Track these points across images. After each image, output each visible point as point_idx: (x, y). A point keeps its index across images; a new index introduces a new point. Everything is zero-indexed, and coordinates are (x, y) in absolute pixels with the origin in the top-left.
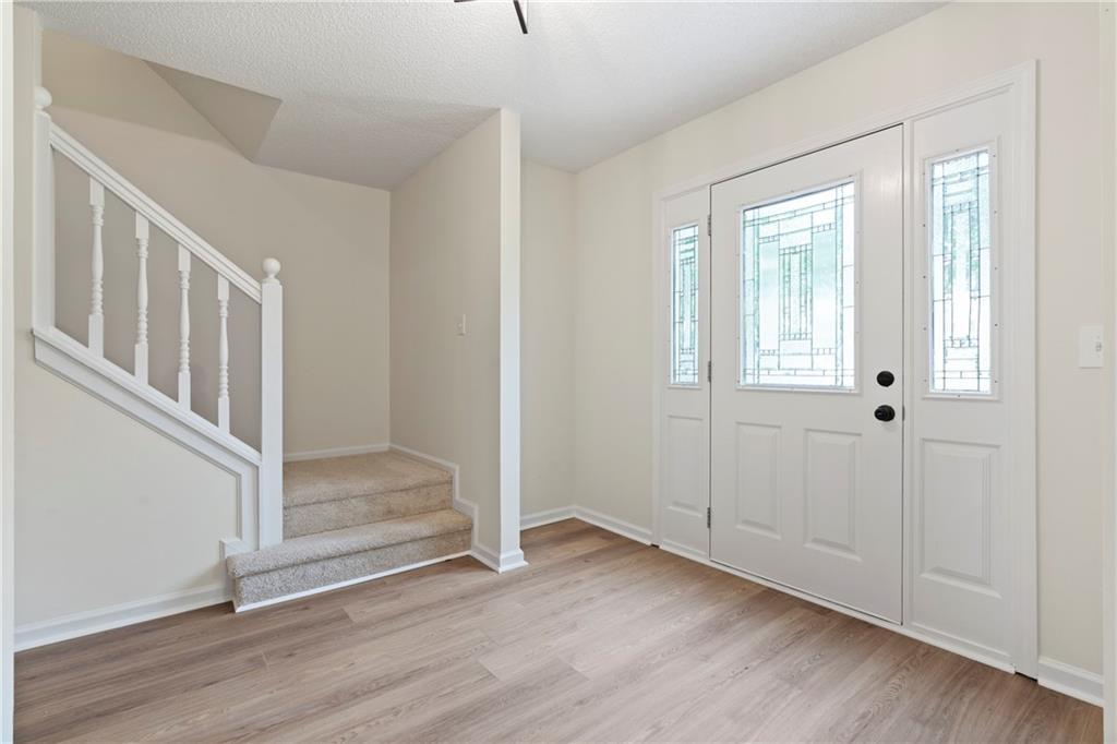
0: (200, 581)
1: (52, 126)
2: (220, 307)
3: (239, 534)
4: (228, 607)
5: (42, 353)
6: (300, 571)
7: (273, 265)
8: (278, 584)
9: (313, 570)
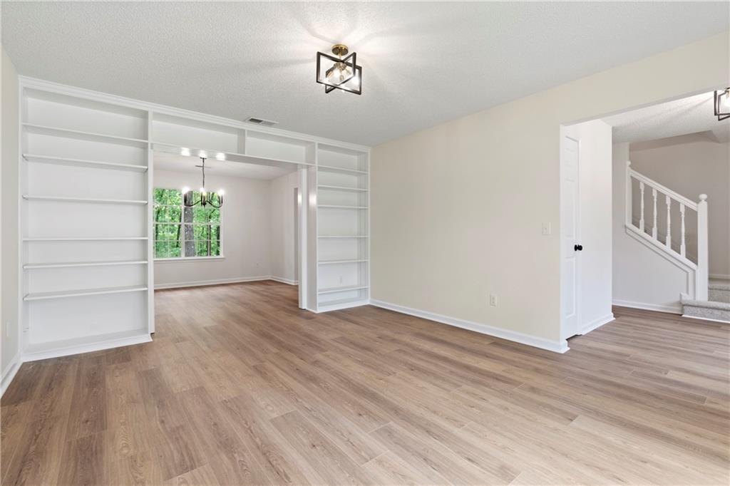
0: (673, 305)
1: (632, 170)
2: (681, 215)
3: (687, 292)
4: (681, 315)
5: (628, 231)
6: (710, 311)
7: (704, 196)
8: (700, 312)
9: (716, 312)
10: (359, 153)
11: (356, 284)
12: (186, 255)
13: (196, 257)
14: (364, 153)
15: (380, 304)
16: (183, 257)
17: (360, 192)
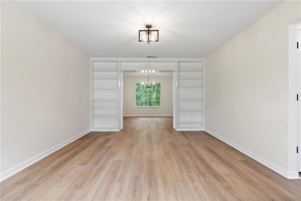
10: (201, 62)
11: (200, 121)
12: (149, 106)
13: (152, 106)
14: (203, 61)
15: (208, 131)
16: (148, 106)
17: (202, 79)
